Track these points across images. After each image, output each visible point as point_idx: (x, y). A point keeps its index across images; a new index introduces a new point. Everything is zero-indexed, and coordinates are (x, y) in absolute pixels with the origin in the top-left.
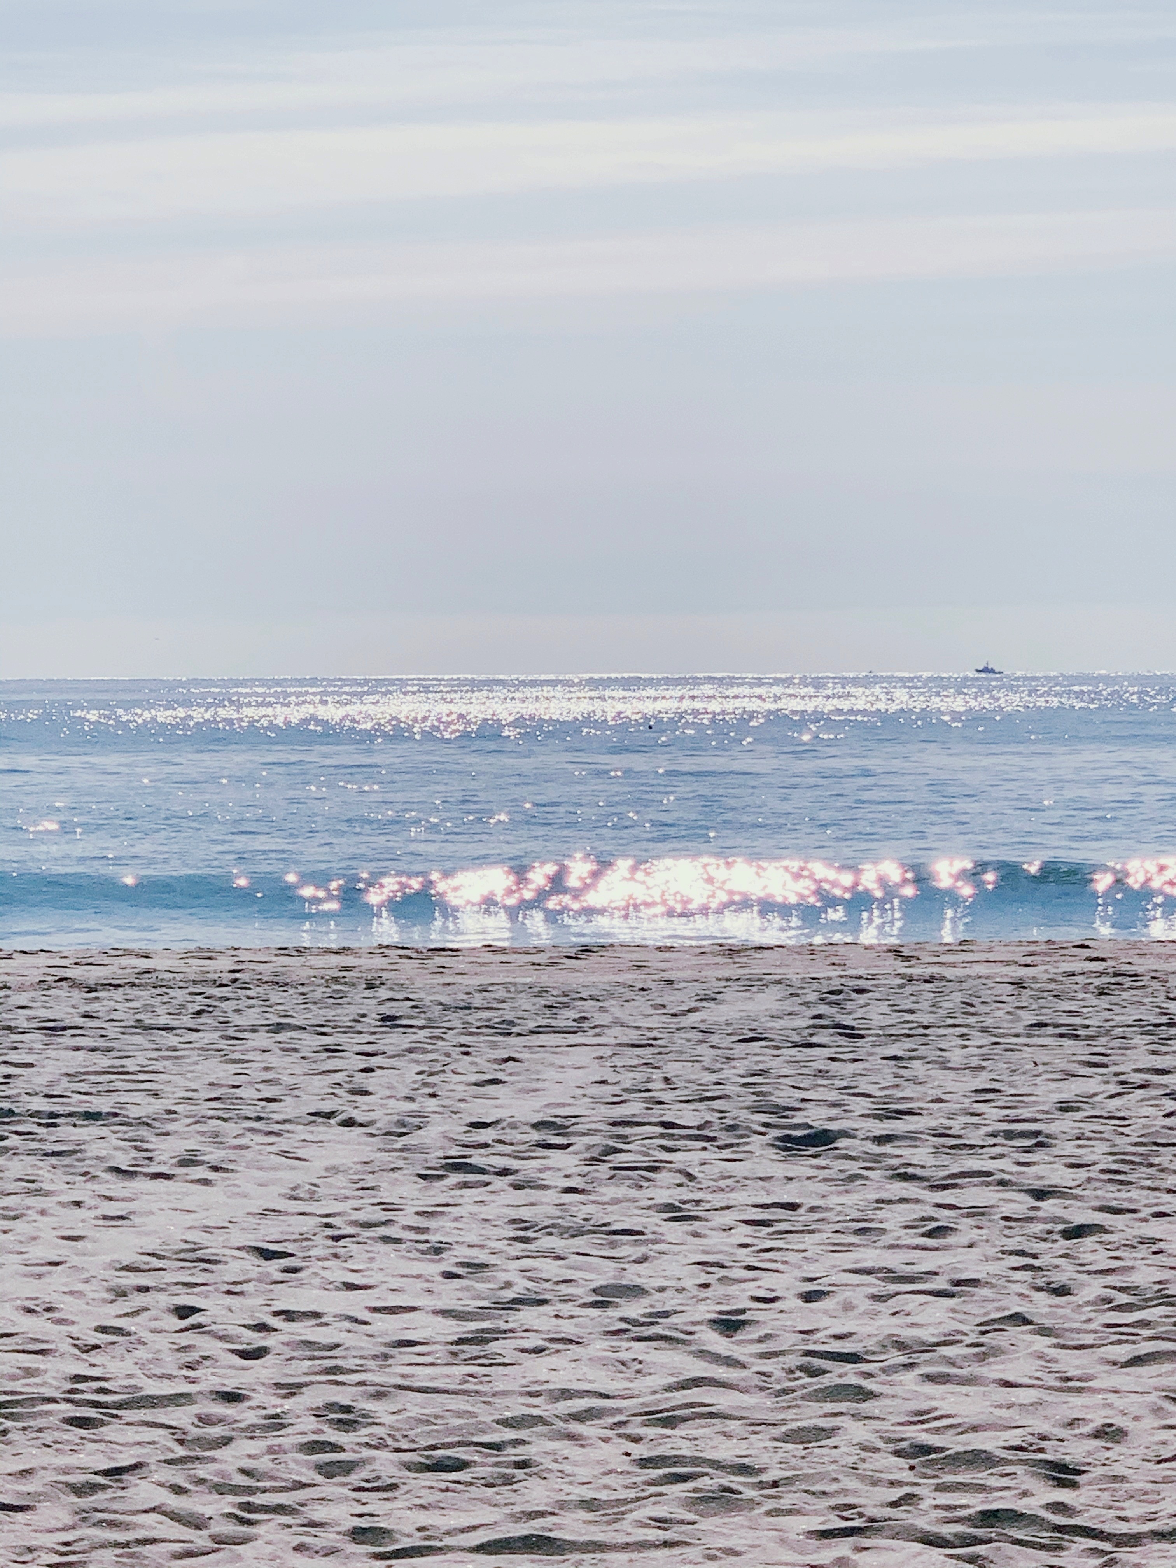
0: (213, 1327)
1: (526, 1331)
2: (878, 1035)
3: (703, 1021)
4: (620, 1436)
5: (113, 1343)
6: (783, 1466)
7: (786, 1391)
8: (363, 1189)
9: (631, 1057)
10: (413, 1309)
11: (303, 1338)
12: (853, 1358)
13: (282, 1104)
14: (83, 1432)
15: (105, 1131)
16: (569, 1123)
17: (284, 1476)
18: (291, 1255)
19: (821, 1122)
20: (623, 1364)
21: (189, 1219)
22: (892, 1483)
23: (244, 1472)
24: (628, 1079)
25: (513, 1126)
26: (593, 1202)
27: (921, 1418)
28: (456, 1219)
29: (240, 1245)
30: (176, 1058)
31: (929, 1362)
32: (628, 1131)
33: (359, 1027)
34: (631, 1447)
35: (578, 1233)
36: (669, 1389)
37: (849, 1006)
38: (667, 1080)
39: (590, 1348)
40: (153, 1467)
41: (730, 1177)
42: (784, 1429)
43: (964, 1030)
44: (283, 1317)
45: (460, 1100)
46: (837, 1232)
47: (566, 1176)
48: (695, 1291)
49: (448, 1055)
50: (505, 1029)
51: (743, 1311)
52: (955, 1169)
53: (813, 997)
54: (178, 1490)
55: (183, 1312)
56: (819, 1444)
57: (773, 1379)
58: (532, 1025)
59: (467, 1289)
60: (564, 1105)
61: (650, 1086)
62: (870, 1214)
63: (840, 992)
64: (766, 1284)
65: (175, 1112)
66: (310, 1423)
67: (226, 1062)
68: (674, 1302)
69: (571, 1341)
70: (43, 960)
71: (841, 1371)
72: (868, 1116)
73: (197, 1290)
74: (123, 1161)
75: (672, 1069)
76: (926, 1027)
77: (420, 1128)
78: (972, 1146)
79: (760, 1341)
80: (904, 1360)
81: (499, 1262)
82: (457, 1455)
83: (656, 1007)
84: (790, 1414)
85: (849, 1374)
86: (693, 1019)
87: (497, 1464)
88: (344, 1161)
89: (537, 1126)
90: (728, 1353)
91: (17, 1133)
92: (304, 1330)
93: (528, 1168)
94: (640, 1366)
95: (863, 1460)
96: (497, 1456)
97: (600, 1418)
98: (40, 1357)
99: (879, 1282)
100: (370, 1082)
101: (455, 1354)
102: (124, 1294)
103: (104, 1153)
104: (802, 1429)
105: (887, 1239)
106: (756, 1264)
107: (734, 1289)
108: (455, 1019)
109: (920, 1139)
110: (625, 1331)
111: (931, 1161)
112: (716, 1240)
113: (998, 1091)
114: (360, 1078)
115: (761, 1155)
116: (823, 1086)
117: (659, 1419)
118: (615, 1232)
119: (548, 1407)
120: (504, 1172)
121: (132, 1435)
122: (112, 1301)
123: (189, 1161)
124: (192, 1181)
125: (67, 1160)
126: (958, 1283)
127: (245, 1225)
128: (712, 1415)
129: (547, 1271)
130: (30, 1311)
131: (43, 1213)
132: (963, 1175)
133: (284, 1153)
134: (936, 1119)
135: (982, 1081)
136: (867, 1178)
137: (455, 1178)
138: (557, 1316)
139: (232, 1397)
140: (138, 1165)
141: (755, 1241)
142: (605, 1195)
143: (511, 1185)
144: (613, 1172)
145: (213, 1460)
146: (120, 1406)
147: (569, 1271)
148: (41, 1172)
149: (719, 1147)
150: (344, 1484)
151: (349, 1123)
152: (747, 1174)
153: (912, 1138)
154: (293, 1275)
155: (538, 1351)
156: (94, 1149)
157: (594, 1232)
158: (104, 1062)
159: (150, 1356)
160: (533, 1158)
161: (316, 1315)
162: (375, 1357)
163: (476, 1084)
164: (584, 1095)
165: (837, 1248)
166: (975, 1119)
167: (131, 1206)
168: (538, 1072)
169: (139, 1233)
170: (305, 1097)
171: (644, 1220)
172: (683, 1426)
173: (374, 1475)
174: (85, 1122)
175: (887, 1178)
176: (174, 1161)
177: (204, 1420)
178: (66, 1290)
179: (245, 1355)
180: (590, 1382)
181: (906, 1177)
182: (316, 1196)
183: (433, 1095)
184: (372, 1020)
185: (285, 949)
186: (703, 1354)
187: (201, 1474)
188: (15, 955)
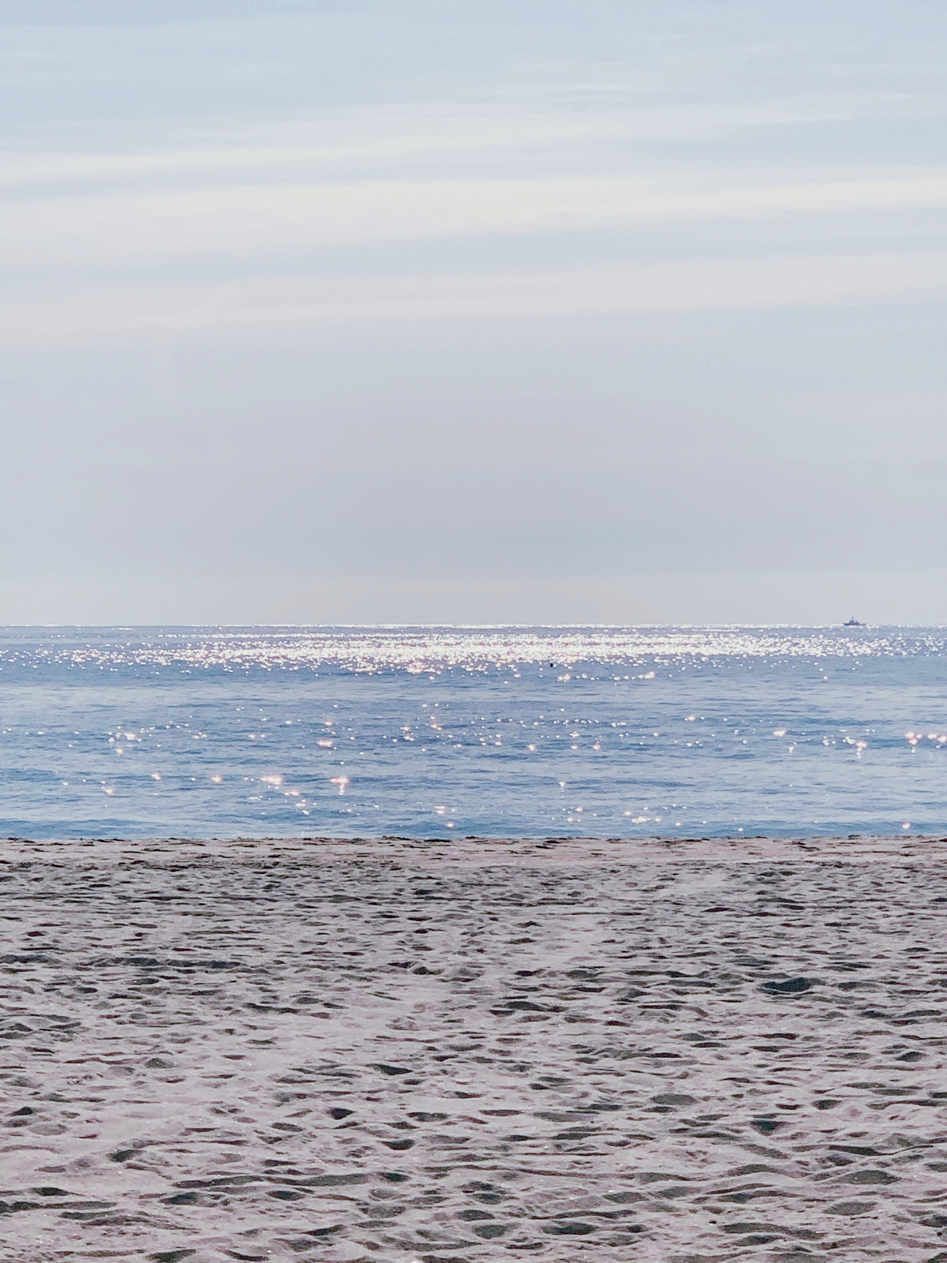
0: (364, 1125)
1: (609, 1129)
2: (814, 907)
3: (672, 895)
4: (704, 1208)
5: (290, 1137)
6: (837, 1232)
7: (824, 1176)
8: (450, 1021)
9: (626, 923)
10: (517, 1112)
11: (438, 1133)
12: (868, 1151)
13: (363, 957)
14: (289, 1203)
15: (232, 977)
16: (596, 972)
17: (453, 1236)
18: (410, 1071)
19: (793, 973)
20: (691, 1154)
21: (321, 1044)
22: (926, 1246)
23: (421, 1233)
24: (632, 939)
25: (552, 974)
26: (633, 1032)
27: (936, 1197)
28: (530, 1045)
29: (369, 1063)
30: (267, 921)
31: (930, 1155)
32: (643, 978)
33: (400, 899)
34: (714, 1217)
35: (628, 1055)
36: (731, 1173)
37: (783, 885)
38: (662, 940)
39: (662, 1142)
40: (350, 1229)
41: (735, 1014)
42: (832, 1204)
43: (883, 904)
44: (416, 1117)
45: (504, 955)
46: (831, 1056)
47: (606, 1013)
48: (732, 1101)
49: (481, 921)
50: (518, 900)
51: (773, 1116)
52: (911, 1009)
53: (750, 878)
54: (373, 1247)
55: (339, 1114)
56: (862, 1215)
57: (810, 1166)
58: (537, 898)
59: (553, 1097)
60: (586, 958)
61: (650, 944)
62: (854, 1043)
63: (771, 874)
64: (786, 1095)
65: (282, 962)
66: (461, 1197)
67: (306, 924)
68: (718, 1109)
69: (645, 1137)
70: (117, 847)
71: (864, 1161)
72: (830, 968)
73: (343, 1097)
74: (256, 998)
75: (664, 932)
76: (851, 901)
77: (479, 975)
78: (918, 992)
79: (793, 1137)
80: (909, 1153)
81: (573, 1077)
82: (584, 1222)
83: (629, 884)
84: (833, 1193)
85: (870, 1164)
86: (662, 894)
87: (615, 1229)
88: (428, 1001)
89: (571, 974)
90: (771, 1147)
91: (163, 977)
92: (437, 1128)
93: (575, 1006)
94: (703, 1157)
95: (900, 1228)
96: (614, 1223)
97: (683, 1195)
98: (236, 1147)
99: (874, 1095)
100: (429, 939)
101: (558, 1146)
102: (287, 1100)
103: (238, 993)
104: (848, 1204)
105: (871, 1062)
106: (775, 1080)
107: (761, 1099)
108: (475, 893)
109: (875, 986)
110: (685, 1130)
111: (889, 1002)
112: (736, 1061)
113: (926, 950)
114: (417, 937)
115: (754, 998)
116: (787, 945)
117: (732, 1196)
118: (658, 1055)
119: (642, 1187)
120: (556, 1009)
121: (324, 1205)
122: (279, 1106)
123: (306, 999)
124: (313, 1015)
125: (212, 999)
126: (937, 1095)
127: (366, 1049)
128: (773, 1193)
129: (612, 1084)
130: (218, 1112)
131: (204, 1037)
132: (918, 1013)
133: (379, 994)
134: (883, 971)
135: (908, 942)
136: (842, 1015)
137: (520, 1014)
138: (630, 1119)
139: (395, 1178)
140: (268, 1003)
141: (769, 1063)
142: (640, 1027)
143: (566, 1019)
144: (643, 1010)
145: (394, 1224)
146: (310, 1183)
147: (629, 1085)
148: (193, 1007)
149: (718, 991)
150: (501, 1243)
151: (422, 971)
152: (750, 1012)
153: (869, 984)
154: (415, 1086)
155: (622, 1144)
156: (231, 990)
157: (640, 1055)
158: (210, 925)
159: (322, 1146)
160: (575, 999)
161: (442, 1116)
162: (497, 1148)
163: (511, 943)
164: (600, 951)
165: (834, 1069)
166: (914, 971)
167: (275, 1033)
168: (557, 934)
169: (284, 1054)
170: (379, 952)
171: (678, 1046)
172: (749, 1201)
173: (522, 1236)
174: (214, 970)
175: (858, 1015)
176: (295, 999)
177: (378, 1195)
178: (241, 1096)
179: (395, 1146)
180: (671, 1168)
181: (872, 1015)
182: (414, 1026)
183: (481, 951)
184: (408, 894)
185: (309, 839)
186: (752, 1148)
187: (389, 1235)
188: (95, 843)
